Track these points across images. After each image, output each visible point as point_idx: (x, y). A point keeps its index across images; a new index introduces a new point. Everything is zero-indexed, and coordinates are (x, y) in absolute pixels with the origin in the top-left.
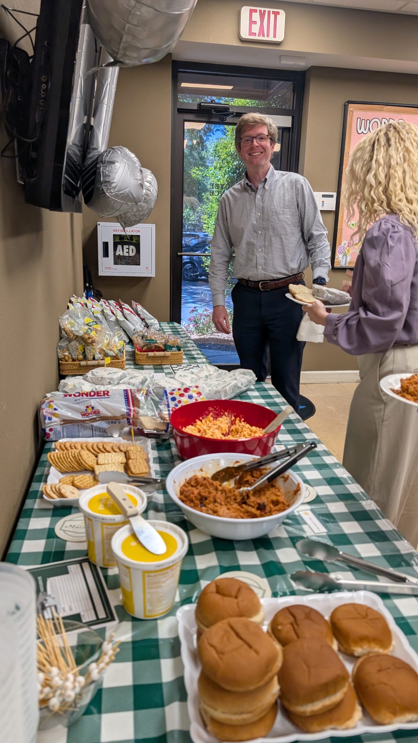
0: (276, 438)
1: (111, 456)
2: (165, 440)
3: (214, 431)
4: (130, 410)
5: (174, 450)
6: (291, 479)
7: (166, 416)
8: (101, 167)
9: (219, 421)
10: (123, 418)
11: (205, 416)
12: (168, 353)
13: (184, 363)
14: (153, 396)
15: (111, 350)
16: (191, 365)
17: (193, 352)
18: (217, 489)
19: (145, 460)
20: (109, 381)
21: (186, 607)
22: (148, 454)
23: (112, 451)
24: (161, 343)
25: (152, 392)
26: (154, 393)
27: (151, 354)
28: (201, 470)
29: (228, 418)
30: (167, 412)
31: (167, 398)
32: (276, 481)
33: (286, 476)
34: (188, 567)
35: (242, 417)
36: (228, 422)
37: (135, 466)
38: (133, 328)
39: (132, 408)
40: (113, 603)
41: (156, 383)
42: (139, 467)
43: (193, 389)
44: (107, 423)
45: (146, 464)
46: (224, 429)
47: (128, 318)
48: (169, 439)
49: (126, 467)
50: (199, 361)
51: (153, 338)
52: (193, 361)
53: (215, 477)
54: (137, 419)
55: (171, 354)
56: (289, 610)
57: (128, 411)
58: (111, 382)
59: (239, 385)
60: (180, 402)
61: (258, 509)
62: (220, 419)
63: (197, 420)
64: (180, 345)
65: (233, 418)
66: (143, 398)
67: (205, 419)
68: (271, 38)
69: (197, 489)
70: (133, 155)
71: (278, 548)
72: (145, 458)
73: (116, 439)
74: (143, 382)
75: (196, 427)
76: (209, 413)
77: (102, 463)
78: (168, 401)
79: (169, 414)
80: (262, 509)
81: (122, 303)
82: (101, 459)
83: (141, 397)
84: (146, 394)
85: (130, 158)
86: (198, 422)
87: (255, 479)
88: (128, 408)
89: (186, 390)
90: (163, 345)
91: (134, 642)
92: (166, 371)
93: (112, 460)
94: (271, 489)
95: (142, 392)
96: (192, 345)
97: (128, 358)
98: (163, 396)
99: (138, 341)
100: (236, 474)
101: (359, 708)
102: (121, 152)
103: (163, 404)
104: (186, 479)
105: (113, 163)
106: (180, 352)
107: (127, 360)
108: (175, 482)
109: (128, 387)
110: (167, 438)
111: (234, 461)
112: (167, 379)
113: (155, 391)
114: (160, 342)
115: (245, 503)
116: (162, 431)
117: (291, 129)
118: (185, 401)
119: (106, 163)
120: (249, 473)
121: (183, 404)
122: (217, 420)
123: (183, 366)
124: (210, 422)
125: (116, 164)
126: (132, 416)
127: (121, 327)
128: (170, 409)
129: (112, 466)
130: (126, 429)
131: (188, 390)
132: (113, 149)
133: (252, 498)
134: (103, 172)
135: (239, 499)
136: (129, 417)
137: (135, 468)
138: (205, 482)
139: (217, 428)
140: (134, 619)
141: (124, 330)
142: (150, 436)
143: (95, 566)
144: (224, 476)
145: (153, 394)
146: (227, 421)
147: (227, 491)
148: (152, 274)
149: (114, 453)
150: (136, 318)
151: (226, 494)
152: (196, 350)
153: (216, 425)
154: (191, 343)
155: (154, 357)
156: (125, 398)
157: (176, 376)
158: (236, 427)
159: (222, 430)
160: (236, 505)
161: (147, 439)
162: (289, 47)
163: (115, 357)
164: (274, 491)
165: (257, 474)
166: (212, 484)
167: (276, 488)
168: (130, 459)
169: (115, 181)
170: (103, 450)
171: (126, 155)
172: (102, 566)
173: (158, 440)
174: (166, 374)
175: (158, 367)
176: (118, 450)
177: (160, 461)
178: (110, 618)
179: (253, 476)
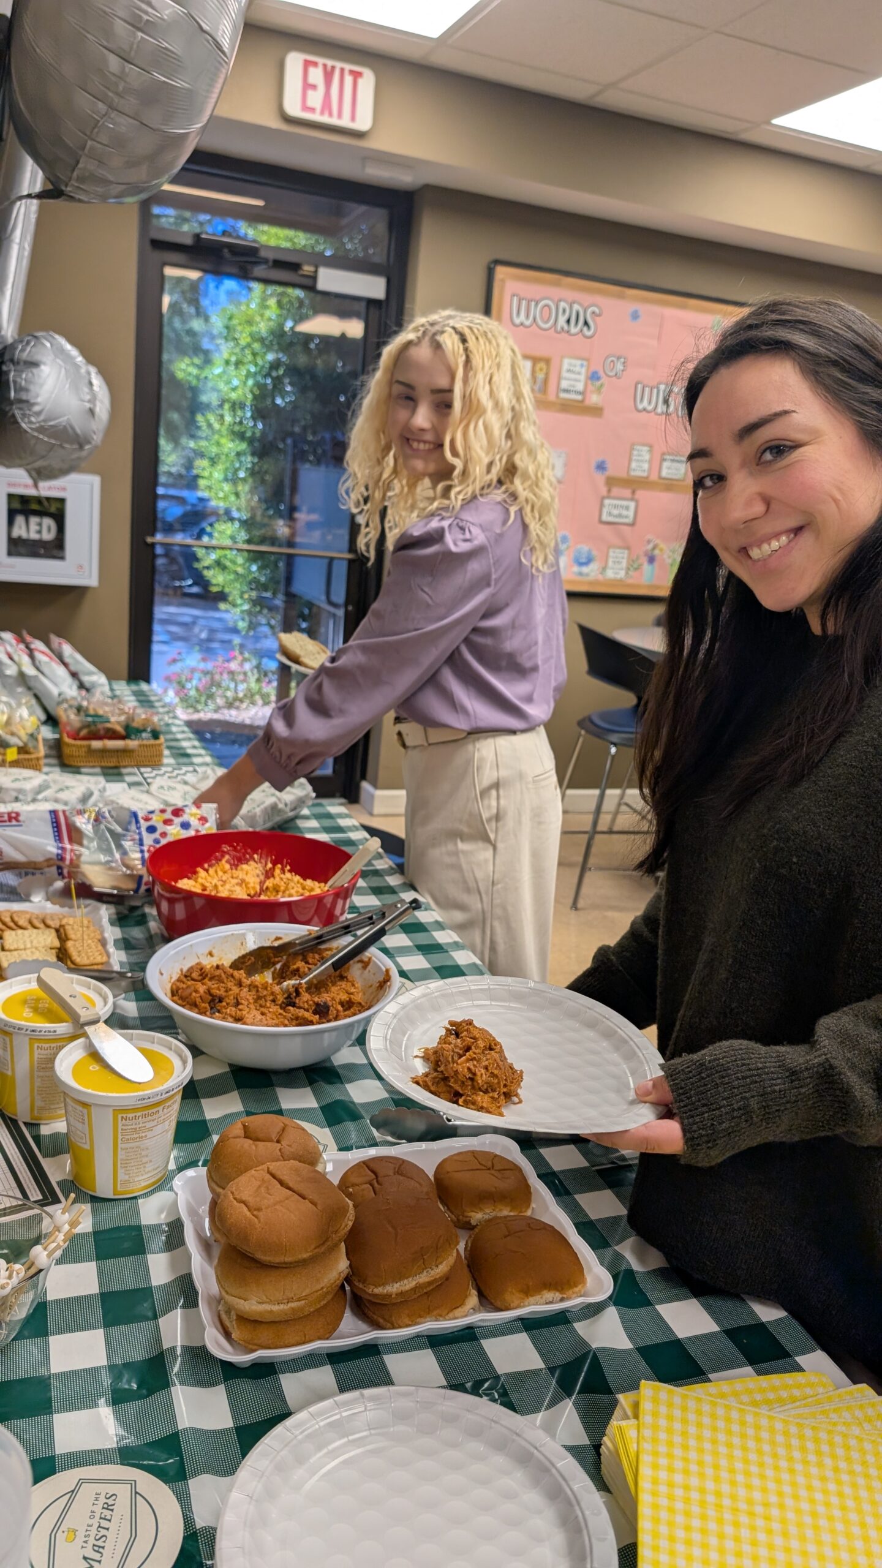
0: (348, 901)
1: (30, 936)
2: (133, 909)
3: (233, 889)
4: (63, 849)
5: (154, 925)
6: (375, 963)
7: (137, 862)
8: (9, 371)
9: (242, 870)
10: (49, 866)
11: (214, 862)
12: (132, 744)
13: (168, 765)
14: (109, 823)
15: (13, 734)
16: (180, 769)
17: (185, 744)
18: (240, 984)
19: (99, 940)
20: (14, 794)
21: (190, 1173)
22: (102, 932)
23: (29, 926)
24: (118, 723)
25: (107, 815)
26: (112, 817)
27: (96, 744)
28: (211, 954)
29: (259, 865)
30: (139, 855)
31: (139, 828)
32: (348, 969)
33: (366, 959)
34: (190, 1117)
35: (287, 863)
36: (260, 873)
37: (79, 952)
38: (55, 691)
39: (68, 846)
40: (54, 1178)
41: (113, 802)
42: (87, 953)
43: (190, 809)
44: (17, 875)
45: (100, 948)
46: (251, 885)
47: (45, 670)
48: (142, 906)
49: (61, 955)
50: (196, 760)
51: (101, 712)
52: (185, 760)
53: (237, 965)
54: (78, 866)
55: (140, 746)
56: (367, 1164)
57: (60, 852)
58: (21, 797)
59: (281, 806)
60: (164, 835)
61: (315, 1013)
62: (245, 866)
63: (199, 869)
64: (158, 729)
65: (270, 865)
66: (90, 827)
67: (214, 868)
68: (345, 122)
69: (203, 984)
70: (74, 352)
71: (350, 1081)
72: (99, 937)
73: (39, 903)
74: (85, 799)
75: (196, 882)
76: (223, 856)
77: (12, 948)
78: (140, 834)
79: (143, 857)
80: (322, 1012)
81: (28, 638)
82: (11, 941)
83: (83, 823)
84: (96, 820)
85: (68, 358)
86: (202, 873)
87: (310, 966)
88: (60, 845)
89: (177, 812)
90: (122, 727)
91: (96, 1233)
92: (128, 779)
93: (32, 942)
94: (339, 983)
95: (86, 816)
96: (180, 729)
97: (48, 752)
98: (130, 823)
99: (70, 718)
100: (276, 959)
101: (474, 1292)
102: (52, 345)
103: (129, 838)
104: (182, 970)
105: (35, 364)
106: (157, 742)
107: (46, 756)
108: (162, 974)
109: (59, 807)
110: (137, 903)
111: (273, 938)
112: (134, 792)
113: (113, 813)
114: (116, 721)
115: (294, 1005)
116: (129, 891)
117: (384, 305)
118: (175, 832)
119: (22, 363)
120: (301, 957)
121: (169, 839)
122: (239, 868)
123: (164, 769)
124: (225, 872)
125: (43, 367)
126: (68, 862)
127: (29, 688)
128: (145, 848)
129: (32, 952)
130: (59, 884)
131: (181, 813)
132: (36, 337)
133: (305, 996)
134: (15, 382)
135: (281, 999)
136: (61, 863)
137: (79, 956)
138: (218, 972)
139: (237, 884)
140: (95, 1199)
141: (36, 697)
142: (104, 899)
143: (14, 1122)
144: (253, 964)
145: (110, 819)
146: (258, 871)
147: (260, 986)
148: (90, 578)
149: (35, 931)
150: (61, 671)
151: (258, 991)
152: (190, 739)
153: (237, 878)
154: (179, 726)
155: (104, 752)
156: (53, 827)
157: (154, 788)
158: (275, 882)
159: (248, 888)
160: (275, 1009)
161: (99, 904)
162: (381, 143)
163: (22, 750)
164: (344, 986)
165: (314, 958)
166: (232, 976)
167: (348, 981)
168: (68, 939)
169: (39, 400)
170: (12, 924)
171: (62, 351)
172: (28, 1120)
173: (121, 908)
174: (130, 785)
175: (111, 771)
176: (42, 926)
177: (126, 944)
178: (50, 1197)
179: (307, 963)
